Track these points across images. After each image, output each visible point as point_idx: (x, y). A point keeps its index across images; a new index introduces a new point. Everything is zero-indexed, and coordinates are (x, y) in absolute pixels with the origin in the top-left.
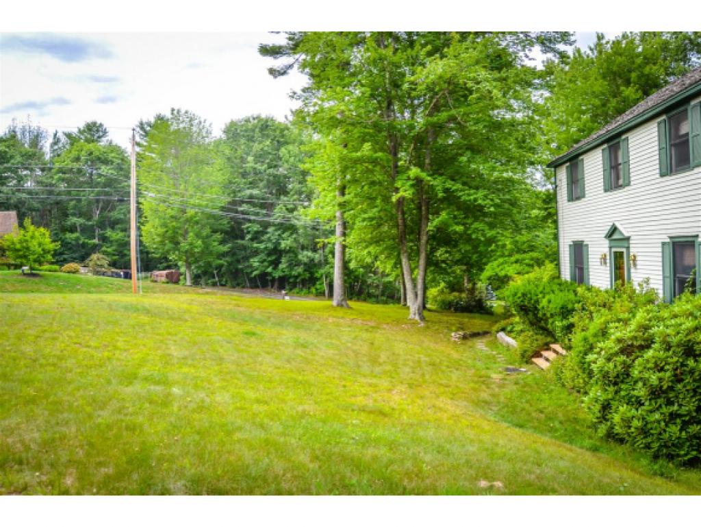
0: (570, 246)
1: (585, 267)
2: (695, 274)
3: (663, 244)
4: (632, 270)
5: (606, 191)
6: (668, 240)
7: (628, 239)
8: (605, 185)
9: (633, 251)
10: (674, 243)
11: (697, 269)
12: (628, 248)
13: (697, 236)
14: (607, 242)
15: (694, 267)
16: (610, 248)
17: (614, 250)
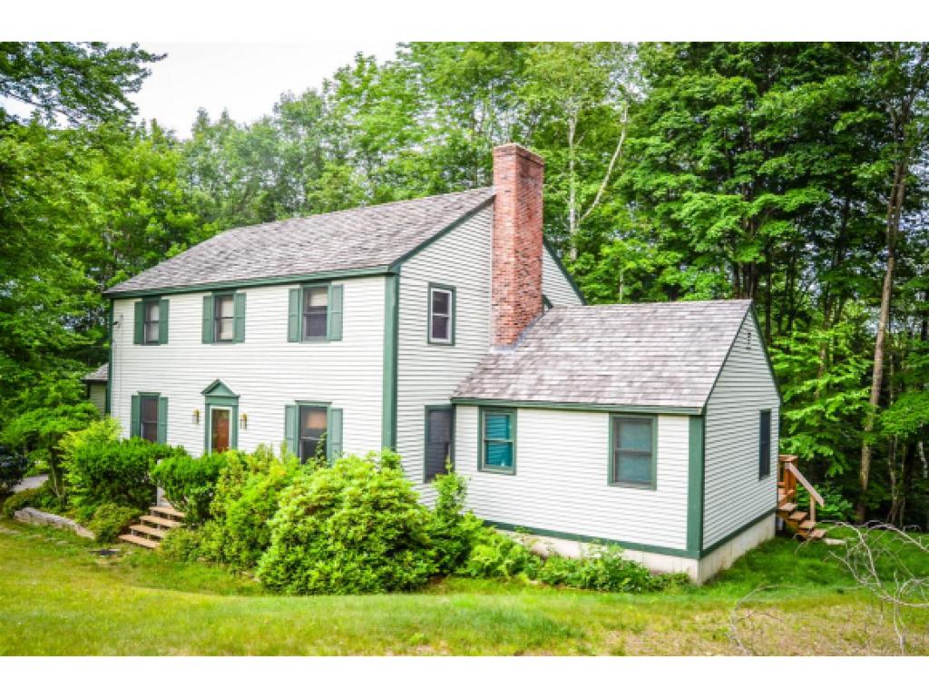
0: (133, 397)
1: (160, 423)
2: (325, 437)
3: (287, 407)
4: (240, 431)
5: (204, 342)
6: (294, 404)
7: (237, 398)
8: (203, 336)
9: (242, 410)
10: (301, 407)
11: (328, 433)
12: (236, 407)
13: (330, 403)
14: (203, 398)
15: (325, 430)
16: (208, 405)
17: (212, 407)
